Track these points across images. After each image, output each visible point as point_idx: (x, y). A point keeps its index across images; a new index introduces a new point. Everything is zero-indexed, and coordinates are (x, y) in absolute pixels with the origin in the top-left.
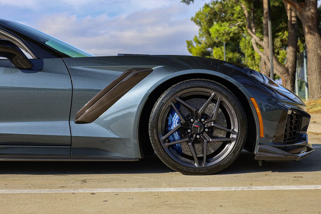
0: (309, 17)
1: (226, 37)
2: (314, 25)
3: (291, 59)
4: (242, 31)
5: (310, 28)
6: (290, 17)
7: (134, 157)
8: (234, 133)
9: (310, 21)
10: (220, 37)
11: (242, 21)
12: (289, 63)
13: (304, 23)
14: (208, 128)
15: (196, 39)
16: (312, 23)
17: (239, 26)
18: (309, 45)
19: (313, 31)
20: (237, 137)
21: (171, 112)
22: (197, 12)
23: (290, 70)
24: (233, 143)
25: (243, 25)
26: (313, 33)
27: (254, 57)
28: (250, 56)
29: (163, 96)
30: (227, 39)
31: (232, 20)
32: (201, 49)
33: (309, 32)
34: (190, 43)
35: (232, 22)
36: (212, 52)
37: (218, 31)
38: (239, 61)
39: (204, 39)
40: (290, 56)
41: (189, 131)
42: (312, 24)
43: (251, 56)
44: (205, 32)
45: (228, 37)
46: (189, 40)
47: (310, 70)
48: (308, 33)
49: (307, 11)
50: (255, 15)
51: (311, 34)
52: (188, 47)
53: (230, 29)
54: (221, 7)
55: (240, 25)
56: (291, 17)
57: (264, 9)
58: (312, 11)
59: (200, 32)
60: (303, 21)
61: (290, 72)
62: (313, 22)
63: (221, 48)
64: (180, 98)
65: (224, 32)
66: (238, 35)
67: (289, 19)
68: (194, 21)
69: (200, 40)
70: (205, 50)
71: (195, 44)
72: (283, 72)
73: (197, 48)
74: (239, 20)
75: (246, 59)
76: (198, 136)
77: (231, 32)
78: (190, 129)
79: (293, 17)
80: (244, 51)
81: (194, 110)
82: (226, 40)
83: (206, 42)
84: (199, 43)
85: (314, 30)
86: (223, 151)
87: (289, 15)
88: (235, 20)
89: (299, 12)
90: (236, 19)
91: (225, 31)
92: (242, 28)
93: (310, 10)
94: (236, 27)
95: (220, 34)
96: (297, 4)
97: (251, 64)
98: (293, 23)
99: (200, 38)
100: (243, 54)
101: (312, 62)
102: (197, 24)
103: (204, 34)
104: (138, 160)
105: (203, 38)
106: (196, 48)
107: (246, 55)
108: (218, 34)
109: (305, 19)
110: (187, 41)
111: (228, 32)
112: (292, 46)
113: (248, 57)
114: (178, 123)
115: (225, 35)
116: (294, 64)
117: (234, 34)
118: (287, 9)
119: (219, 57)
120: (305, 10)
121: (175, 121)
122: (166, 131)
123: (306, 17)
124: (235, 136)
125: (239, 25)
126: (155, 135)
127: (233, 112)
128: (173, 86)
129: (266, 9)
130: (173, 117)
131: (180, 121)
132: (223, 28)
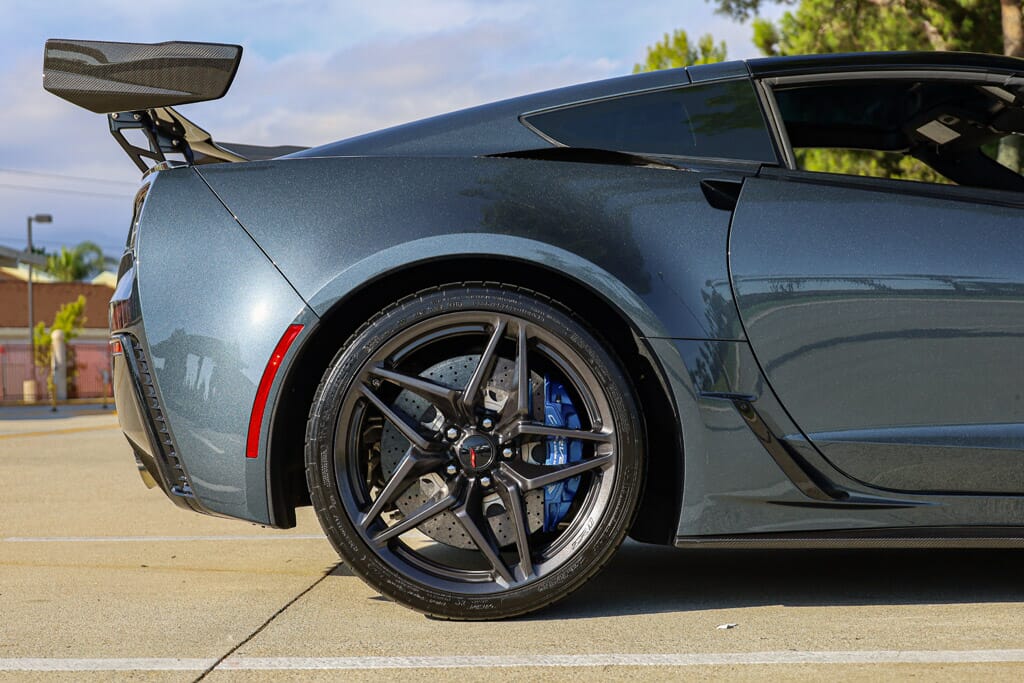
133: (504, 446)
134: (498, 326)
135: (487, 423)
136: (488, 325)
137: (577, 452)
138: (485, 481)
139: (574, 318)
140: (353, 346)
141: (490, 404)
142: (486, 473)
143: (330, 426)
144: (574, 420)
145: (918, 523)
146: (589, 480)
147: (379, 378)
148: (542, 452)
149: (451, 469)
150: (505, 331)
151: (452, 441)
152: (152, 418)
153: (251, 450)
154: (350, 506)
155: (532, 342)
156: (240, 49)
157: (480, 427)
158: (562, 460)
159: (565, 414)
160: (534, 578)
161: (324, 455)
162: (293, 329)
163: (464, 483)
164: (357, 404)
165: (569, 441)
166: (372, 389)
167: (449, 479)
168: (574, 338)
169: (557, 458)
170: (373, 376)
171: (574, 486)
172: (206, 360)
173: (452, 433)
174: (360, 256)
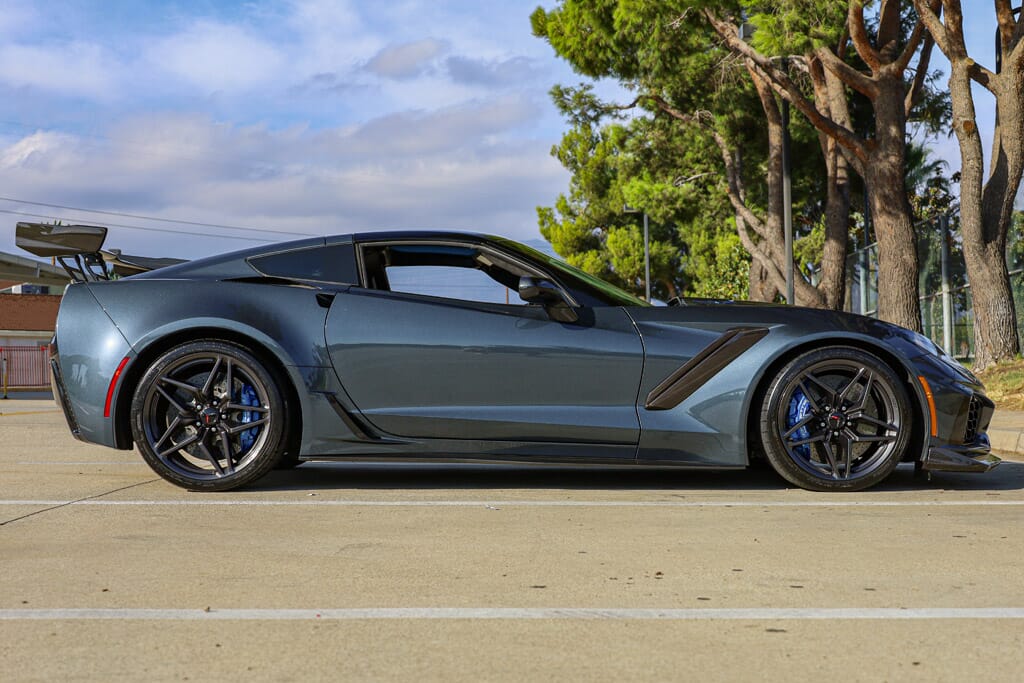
0: (885, 174)
1: (666, 209)
2: (895, 193)
3: (834, 270)
4: (705, 196)
5: (885, 198)
6: (833, 168)
7: (738, 463)
8: (892, 428)
9: (886, 184)
10: (650, 207)
11: (704, 171)
12: (827, 280)
13: (872, 188)
14: (852, 421)
15: (563, 204)
16: (892, 189)
17: (697, 182)
18: (883, 240)
19: (894, 209)
20: (898, 435)
21: (796, 394)
22: (567, 133)
23: (830, 297)
24: (891, 445)
25: (707, 180)
26: (893, 212)
27: (713, 256)
28: (703, 252)
29: (786, 370)
30: (667, 213)
31: (681, 167)
32: (576, 230)
33: (883, 210)
34: (548, 213)
35: (679, 170)
36: (603, 238)
37: (646, 193)
38: (674, 263)
39: (584, 205)
40: (830, 263)
41: (823, 425)
42: (891, 192)
43: (707, 254)
44: (587, 185)
45: (671, 209)
46: (543, 206)
47: (884, 301)
48: (880, 212)
49: (881, 161)
50: (744, 158)
51: (889, 213)
52: (543, 223)
53: (676, 189)
54: (663, 138)
55: (701, 181)
56: (835, 168)
57: (771, 148)
58: (893, 159)
59: (573, 185)
60: (869, 182)
61: (829, 302)
62: (893, 185)
63: (628, 229)
64: (812, 374)
65: (660, 197)
66: (694, 205)
67: (830, 173)
68: (559, 157)
69: (572, 208)
70: (587, 234)
71: (559, 217)
72: (813, 301)
73: (564, 228)
74: (697, 167)
75: (691, 259)
76: (836, 433)
77: (679, 196)
78: (824, 421)
79: (840, 168)
80: (688, 240)
81: (834, 393)
82: (664, 217)
83: (588, 212)
84: (571, 214)
85: (896, 206)
86: (875, 455)
87: (829, 164)
88: (687, 167)
89: (862, 162)
90: (690, 164)
91: (664, 195)
92: (705, 188)
93: (887, 156)
94: (691, 186)
95: (650, 200)
96: (856, 144)
97: (707, 274)
98: (841, 182)
99: (574, 201)
100: (685, 248)
101: (890, 280)
102: (567, 164)
103: (585, 190)
104: (744, 468)
105: (581, 201)
106: (561, 228)
107: (692, 250)
108: (645, 201)
109: (875, 179)
110: (539, 210)
111: (671, 196)
112: (837, 239)
113: (698, 254)
114: (807, 413)
115: (663, 204)
116: (841, 284)
117: (685, 201)
118: (826, 148)
119: (623, 252)
120: (876, 156)
121: (802, 409)
122: (788, 427)
123: (877, 173)
124: (894, 434)
125: (697, 179)
126: (774, 430)
127: (892, 397)
128: (802, 356)
129: (775, 148)
130: (798, 402)
131: (810, 408)
132: (658, 186)
133: (222, 413)
134: (218, 360)
135: (215, 403)
136: (215, 359)
137: (256, 416)
138: (213, 429)
139: (254, 357)
140: (153, 367)
141: (216, 394)
142: (214, 426)
143: (142, 403)
144: (255, 402)
145: (413, 451)
146: (261, 427)
147: (165, 382)
148: (240, 417)
149: (198, 424)
150: (222, 361)
151: (199, 411)
152: (65, 403)
153: (106, 413)
154: (150, 439)
155: (234, 367)
156: (106, 229)
157: (212, 405)
158: (248, 420)
159: (251, 400)
160: (232, 472)
161: (139, 416)
162: (126, 359)
163: (203, 430)
164: (154, 394)
165: (252, 412)
166: (161, 387)
167: (197, 428)
168: (252, 365)
169: (247, 420)
170: (162, 381)
171: (255, 432)
172: (83, 366)
173: (199, 407)
174: (158, 326)
